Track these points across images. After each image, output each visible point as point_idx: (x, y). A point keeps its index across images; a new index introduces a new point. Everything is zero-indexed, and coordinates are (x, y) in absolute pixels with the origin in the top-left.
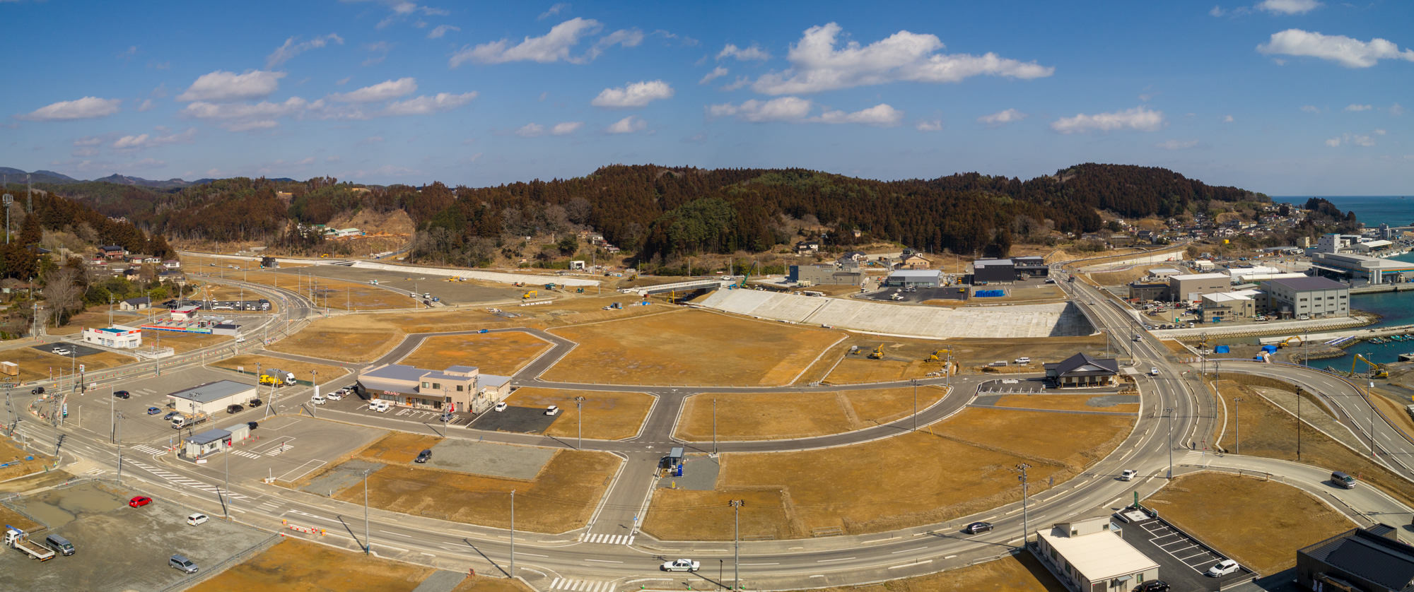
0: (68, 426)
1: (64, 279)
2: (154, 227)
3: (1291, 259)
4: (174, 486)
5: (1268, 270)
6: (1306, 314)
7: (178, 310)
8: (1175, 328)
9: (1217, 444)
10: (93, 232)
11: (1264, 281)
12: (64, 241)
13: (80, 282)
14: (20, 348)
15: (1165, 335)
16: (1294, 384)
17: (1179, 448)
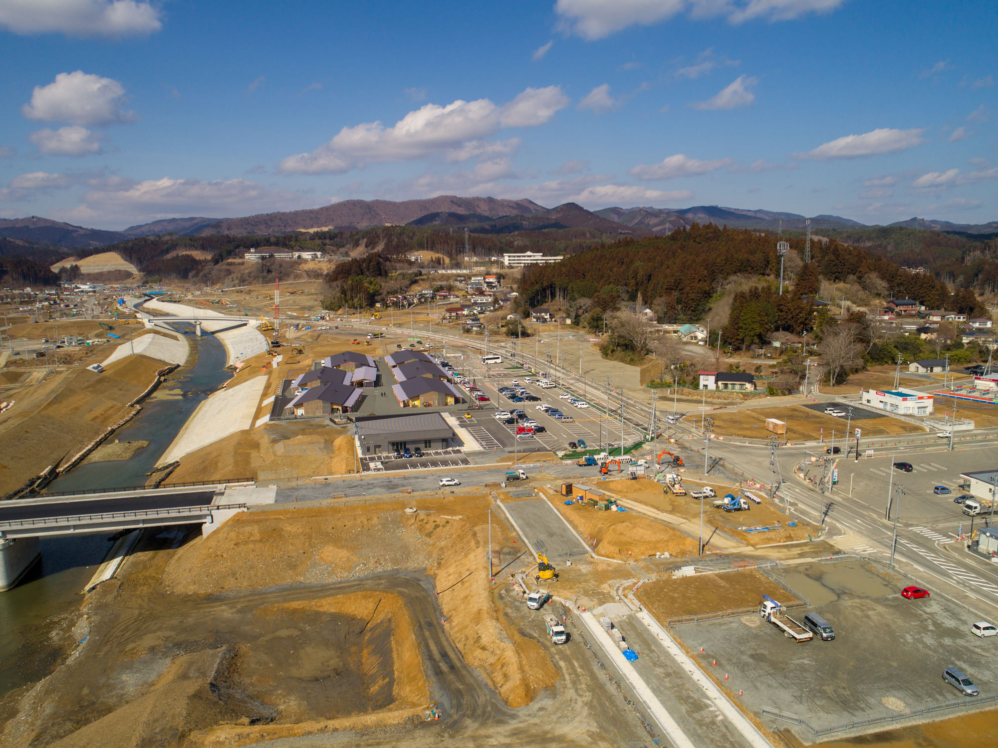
0: (837, 493)
1: (843, 334)
2: (961, 278)
4: (958, 583)
7: (984, 377)
10: (881, 285)
12: (846, 293)
13: (862, 339)
14: (788, 406)
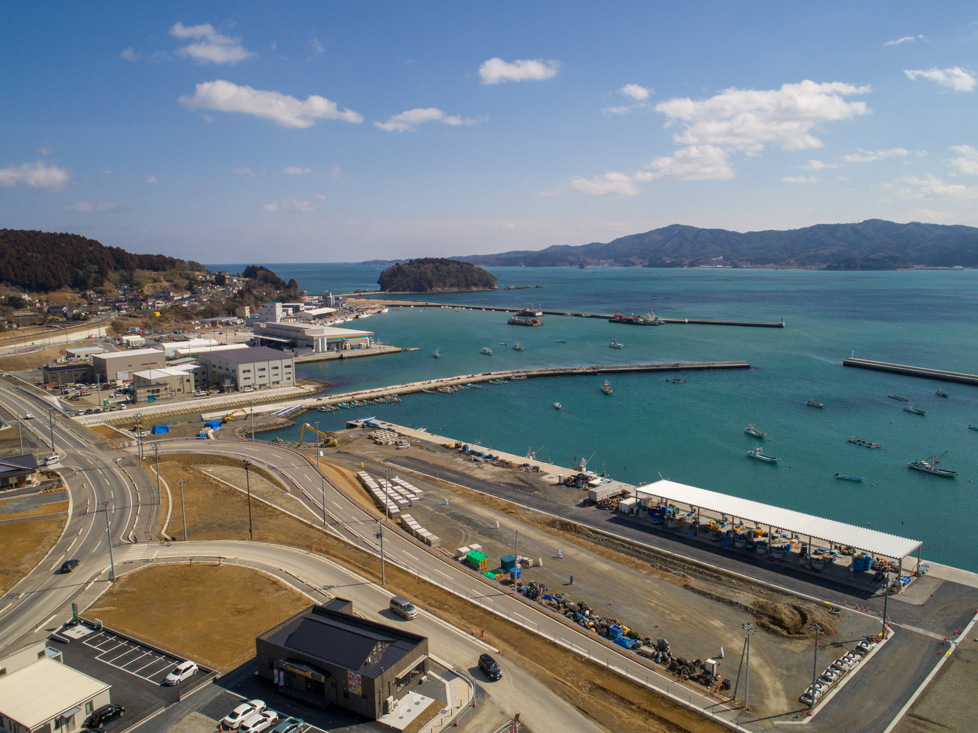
3: (231, 329)
5: (207, 342)
6: (250, 386)
8: (104, 411)
9: (163, 533)
11: (203, 354)
15: (92, 421)
16: (242, 459)
17: (120, 544)
